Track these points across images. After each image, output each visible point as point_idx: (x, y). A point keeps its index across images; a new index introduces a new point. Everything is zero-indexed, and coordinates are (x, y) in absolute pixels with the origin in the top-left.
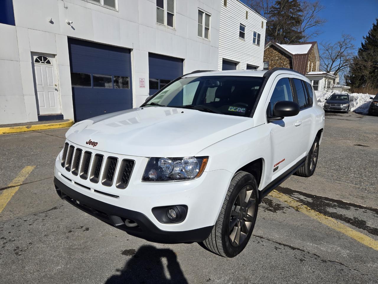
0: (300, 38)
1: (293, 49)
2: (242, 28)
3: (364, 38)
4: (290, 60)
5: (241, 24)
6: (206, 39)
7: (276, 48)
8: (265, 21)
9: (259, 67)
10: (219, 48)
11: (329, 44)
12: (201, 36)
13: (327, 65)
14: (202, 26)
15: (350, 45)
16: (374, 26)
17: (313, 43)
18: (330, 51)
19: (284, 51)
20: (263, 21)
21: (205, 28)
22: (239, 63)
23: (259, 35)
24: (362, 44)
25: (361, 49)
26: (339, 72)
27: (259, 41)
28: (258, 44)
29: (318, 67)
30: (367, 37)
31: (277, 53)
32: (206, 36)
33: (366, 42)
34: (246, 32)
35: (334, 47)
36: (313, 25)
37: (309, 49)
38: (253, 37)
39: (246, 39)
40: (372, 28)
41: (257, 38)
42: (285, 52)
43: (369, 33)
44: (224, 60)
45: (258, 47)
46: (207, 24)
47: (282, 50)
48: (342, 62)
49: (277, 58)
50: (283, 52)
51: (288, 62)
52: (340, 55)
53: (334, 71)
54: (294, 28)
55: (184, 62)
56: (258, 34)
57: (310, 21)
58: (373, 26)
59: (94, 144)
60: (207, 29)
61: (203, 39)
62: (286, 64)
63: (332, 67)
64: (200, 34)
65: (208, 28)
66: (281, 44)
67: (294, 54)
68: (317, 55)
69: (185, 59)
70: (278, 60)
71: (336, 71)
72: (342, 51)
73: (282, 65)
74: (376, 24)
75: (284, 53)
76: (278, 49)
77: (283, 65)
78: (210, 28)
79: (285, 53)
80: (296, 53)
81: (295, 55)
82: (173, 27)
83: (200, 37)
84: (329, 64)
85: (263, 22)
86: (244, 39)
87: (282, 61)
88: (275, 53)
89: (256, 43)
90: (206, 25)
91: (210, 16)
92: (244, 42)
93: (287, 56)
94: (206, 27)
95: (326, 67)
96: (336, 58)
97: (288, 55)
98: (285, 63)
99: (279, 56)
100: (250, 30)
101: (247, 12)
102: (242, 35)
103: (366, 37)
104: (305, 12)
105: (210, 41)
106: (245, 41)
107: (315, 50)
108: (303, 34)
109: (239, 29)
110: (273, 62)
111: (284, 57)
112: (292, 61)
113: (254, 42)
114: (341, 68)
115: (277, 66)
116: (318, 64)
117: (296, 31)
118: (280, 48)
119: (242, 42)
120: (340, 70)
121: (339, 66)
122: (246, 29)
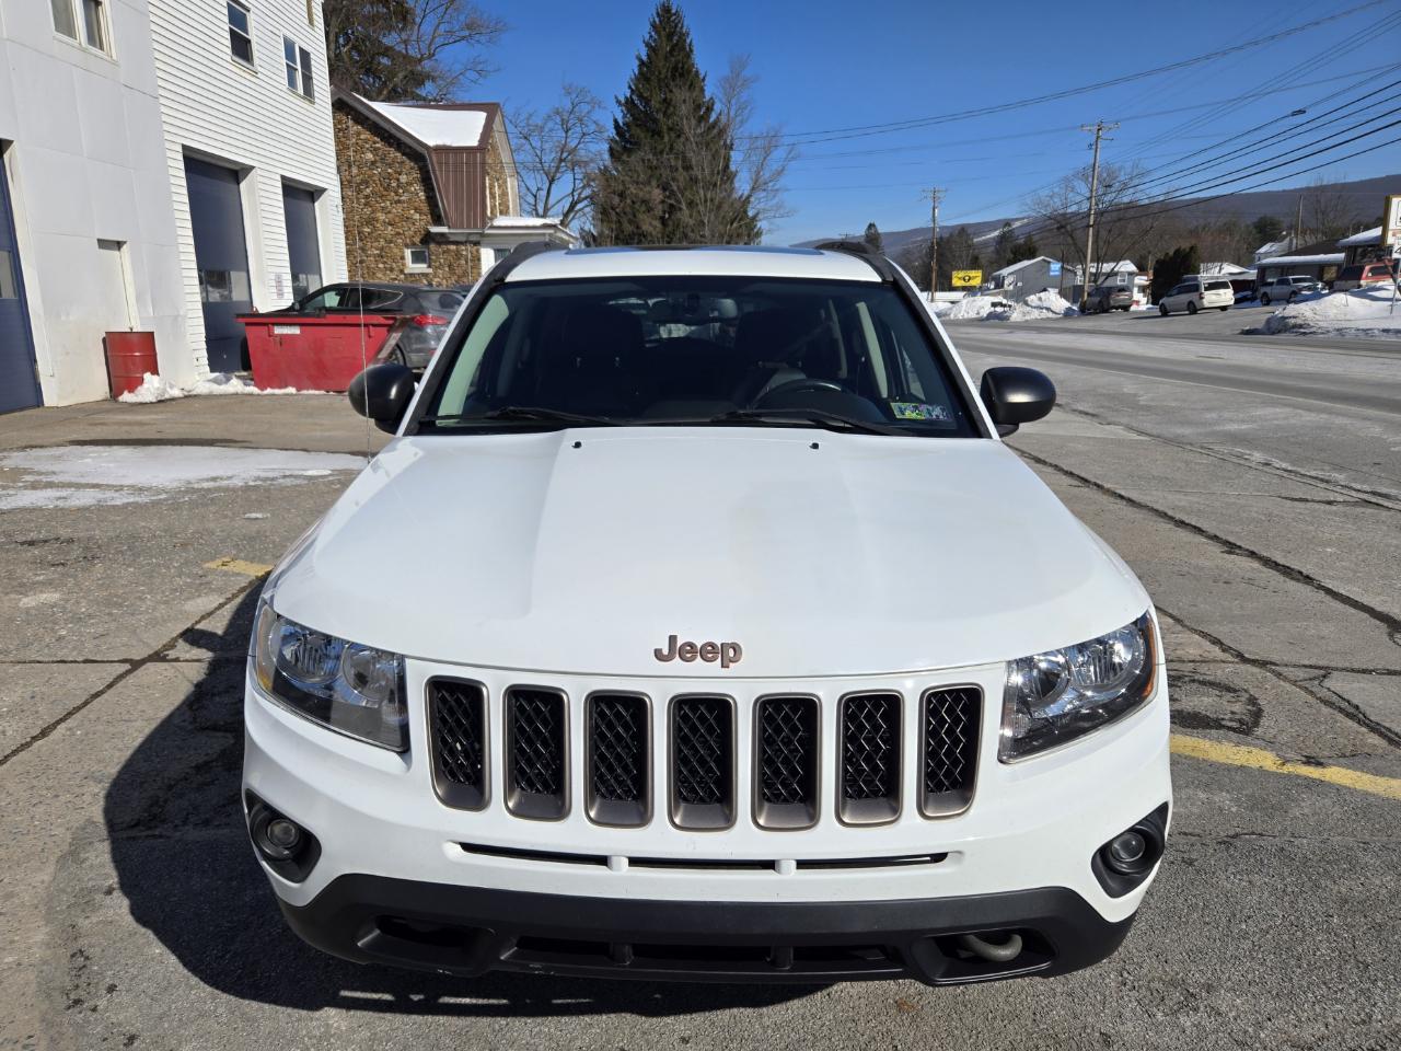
0: (419, 79)
1: (427, 126)
2: (238, 16)
3: (618, 102)
4: (420, 169)
6: (92, 50)
7: (362, 114)
9: (325, 190)
10: (162, 101)
11: (531, 115)
12: (69, 32)
15: (593, 127)
16: (642, 64)
17: (491, 109)
18: (536, 142)
19: (393, 131)
22: (248, 169)
24: (616, 121)
25: (613, 140)
26: (573, 218)
27: (308, 79)
28: (309, 92)
29: (514, 201)
30: (626, 98)
31: (366, 135)
32: (95, 37)
33: (624, 116)
34: (253, 35)
35: (547, 129)
36: (462, 38)
38: (284, 61)
39: (259, 68)
40: (637, 72)
41: (299, 67)
42: (399, 135)
43: (630, 87)
44: (188, 153)
45: (311, 108)
47: (387, 126)
48: (577, 182)
49: (370, 156)
51: (416, 175)
52: (567, 159)
54: (391, 40)
55: (5, 156)
56: (301, 48)
57: (447, 17)
58: (637, 63)
59: (725, 653)
60: (91, 4)
61: (84, 50)
62: (409, 184)
63: (552, 201)
64: (64, 23)
66: (371, 99)
67: (431, 143)
68: (505, 157)
69: (11, 142)
71: (566, 215)
72: (572, 144)
73: (394, 184)
74: (645, 58)
75: (392, 136)
79: (399, 140)
80: (440, 143)
81: (438, 149)
83: (65, 38)
85: (309, 2)
86: (250, 67)
87: (390, 170)
88: (359, 134)
89: (300, 90)
92: (254, 80)
93: (408, 150)
95: (532, 201)
96: (558, 169)
97: (409, 147)
98: (403, 179)
99: (376, 149)
100: (271, 28)
102: (241, 47)
103: (623, 101)
105: (115, 63)
106: (259, 75)
107: (498, 137)
108: (427, 65)
109: (226, 20)
111: (394, 154)
112: (428, 172)
113: (292, 82)
114: (576, 203)
115: (376, 189)
116: (512, 188)
117: (404, 51)
118: (372, 117)
119: (248, 77)
120: (577, 212)
121: (571, 199)
122: (251, 20)
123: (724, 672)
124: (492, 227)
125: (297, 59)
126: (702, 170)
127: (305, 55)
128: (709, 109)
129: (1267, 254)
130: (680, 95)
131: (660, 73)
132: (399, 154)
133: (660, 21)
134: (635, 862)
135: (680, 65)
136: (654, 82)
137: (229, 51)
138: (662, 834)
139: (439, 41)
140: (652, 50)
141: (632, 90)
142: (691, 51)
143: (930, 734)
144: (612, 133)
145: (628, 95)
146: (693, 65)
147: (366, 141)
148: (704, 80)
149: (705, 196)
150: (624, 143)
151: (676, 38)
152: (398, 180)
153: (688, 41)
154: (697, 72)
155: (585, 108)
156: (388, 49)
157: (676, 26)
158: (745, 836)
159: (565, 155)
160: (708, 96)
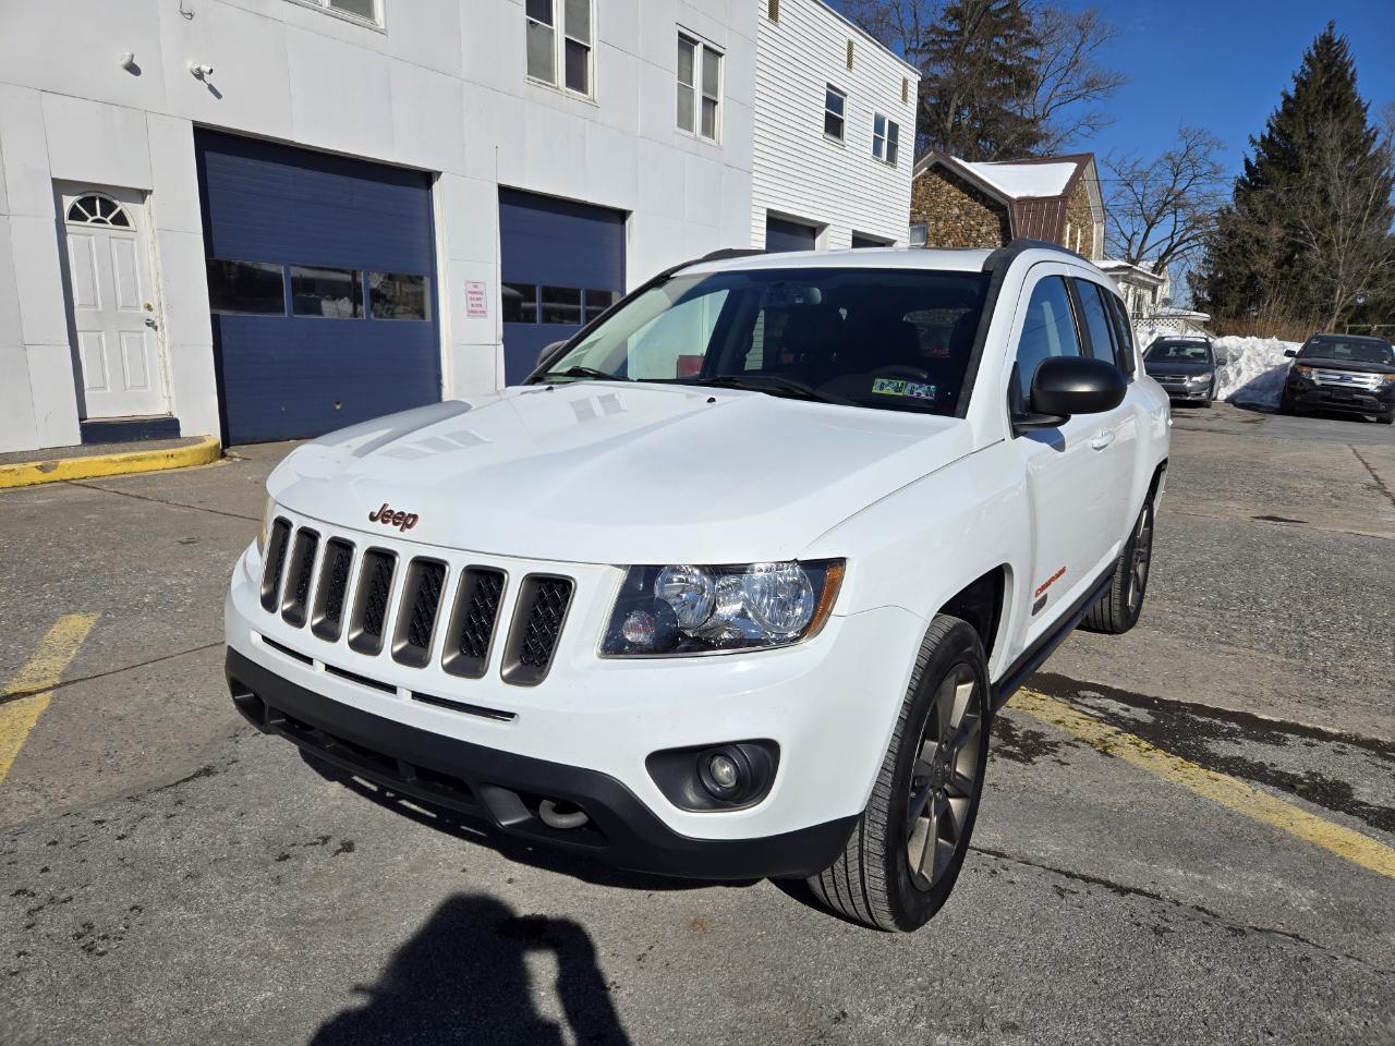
0: (1033, 139)
1: (1011, 180)
2: (835, 101)
3: (1253, 142)
4: (1001, 219)
5: (829, 85)
6: (706, 139)
7: (953, 173)
8: (914, 79)
9: (895, 241)
10: (755, 174)
12: (689, 127)
13: (1129, 235)
14: (691, 92)
15: (1206, 168)
16: (1288, 99)
17: (1082, 160)
18: (1139, 189)
19: (981, 187)
20: (908, 77)
21: (704, 98)
22: (823, 226)
23: (894, 128)
24: (1247, 162)
25: (1242, 181)
26: (1170, 261)
27: (893, 148)
28: (892, 158)
29: (1097, 245)
30: (1263, 138)
31: (956, 192)
32: (708, 128)
33: (1259, 155)
34: (847, 115)
35: (1152, 175)
36: (1079, 96)
37: (1067, 181)
38: (872, 134)
39: (848, 142)
40: (1280, 109)
41: (886, 138)
42: (986, 190)
43: (1269, 125)
44: (771, 215)
45: (892, 173)
46: (710, 85)
47: (975, 183)
48: (1179, 225)
49: (956, 211)
50: (974, 187)
51: (997, 225)
52: (1172, 202)
53: (1152, 258)
54: (1010, 106)
55: (627, 223)
56: (890, 122)
57: (1067, 79)
58: (1282, 99)
60: (710, 103)
61: (696, 139)
62: (989, 233)
63: (1148, 244)
64: (685, 121)
65: (713, 98)
66: (968, 160)
67: (1015, 195)
68: (1094, 201)
69: (631, 212)
70: (958, 217)
71: (1161, 258)
72: (1180, 187)
73: (974, 235)
74: (1292, 94)
75: (979, 192)
76: (959, 178)
77: (978, 236)
78: (720, 98)
79: (985, 194)
80: (1024, 195)
81: (1022, 201)
82: (585, 92)
83: (685, 132)
84: (1134, 234)
85: (905, 82)
86: (840, 142)
87: (972, 223)
88: (949, 192)
89: (884, 158)
90: (705, 88)
91: (721, 55)
92: (840, 152)
93: (992, 204)
94: (708, 96)
95: (1124, 244)
96: (1159, 213)
97: (995, 201)
98: (984, 229)
99: (963, 205)
100: (863, 107)
101: (850, 44)
102: (834, 126)
103: (1259, 140)
104: (1050, 49)
105: (720, 148)
106: (846, 148)
107: (1089, 186)
108: (1039, 125)
109: (824, 105)
110: (941, 224)
111: (979, 208)
112: (1008, 222)
113: (876, 152)
114: (1176, 246)
115: (958, 241)
116: (1098, 234)
117: (1019, 114)
118: (964, 176)
119: (836, 150)
120: (1175, 255)
121: (1169, 242)
122: (847, 104)
125: (885, 131)
126: (1345, 200)
128: (1370, 140)
130: (1330, 132)
132: (983, 208)
133: (1318, 54)
135: (1336, 96)
137: (822, 131)
139: (1054, 102)
140: (1302, 84)
141: (1272, 128)
142: (1353, 80)
144: (1241, 171)
145: (1266, 134)
146: (1354, 96)
147: (955, 198)
148: (1366, 109)
149: (1344, 233)
150: (1253, 181)
152: (979, 231)
153: (1351, 70)
154: (1359, 101)
155: (1200, 151)
156: (1007, 115)
160: (1369, 125)
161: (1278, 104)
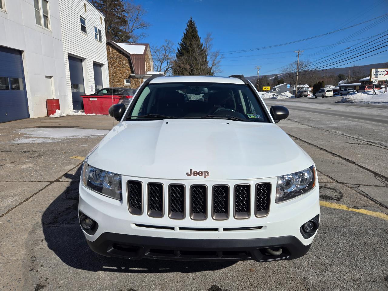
0: (129, 38)
1: (130, 49)
2: (83, 21)
3: (179, 44)
4: (128, 60)
5: (81, 16)
6: (46, 28)
7: (113, 46)
8: (103, 18)
9: (104, 64)
10: (63, 41)
11: (156, 47)
12: (40, 24)
14: (39, 13)
15: (172, 50)
16: (185, 34)
17: (147, 45)
18: (158, 54)
19: (122, 50)
20: (101, 17)
21: (44, 15)
22: (84, 59)
24: (178, 49)
25: (177, 53)
26: (167, 72)
27: (100, 37)
28: (100, 40)
29: (152, 68)
30: (181, 43)
31: (115, 51)
32: (46, 25)
33: (180, 47)
34: (87, 26)
35: (161, 50)
37: (144, 50)
38: (94, 32)
39: (88, 34)
40: (183, 37)
41: (98, 34)
42: (123, 51)
43: (182, 40)
44: (70, 55)
45: (101, 44)
46: (45, 11)
47: (120, 49)
48: (168, 63)
49: (116, 56)
50: (120, 50)
51: (127, 61)
52: (166, 58)
54: (121, 28)
55: (22, 55)
56: (98, 30)
57: (136, 22)
58: (184, 34)
59: (205, 174)
60: (46, 17)
61: (43, 29)
62: (126, 63)
63: (162, 68)
64: (38, 22)
66: (116, 42)
67: (131, 53)
68: (150, 57)
69: (24, 51)
71: (165, 72)
72: (167, 54)
73: (122, 63)
74: (185, 33)
78: (49, 16)
79: (123, 52)
80: (134, 53)
81: (133, 55)
82: (2, 8)
83: (39, 26)
84: (158, 65)
85: (101, 18)
86: (86, 34)
87: (121, 60)
88: (113, 51)
89: (98, 40)
90: (44, 12)
91: (48, 2)
92: (86, 37)
93: (125, 55)
94: (45, 15)
95: (157, 68)
98: (124, 62)
99: (117, 55)
100: (91, 24)
101: (85, 4)
102: (84, 29)
103: (180, 44)
104: (130, 14)
105: (51, 32)
106: (88, 36)
107: (148, 52)
108: (131, 34)
109: (80, 22)
110: (112, 60)
111: (122, 56)
112: (130, 60)
113: (96, 38)
114: (168, 69)
115: (117, 65)
116: (152, 65)
117: (125, 31)
118: (116, 46)
119: (85, 36)
120: (168, 71)
121: (166, 68)
122: (86, 22)
123: (205, 179)
124: (147, 74)
125: (98, 33)
126: (200, 61)
127: (100, 31)
128: (202, 46)
129: (341, 83)
130: (194, 42)
131: (189, 37)
132: (123, 56)
133: (189, 24)
134: (181, 229)
135: (194, 35)
136: (188, 39)
137: (80, 30)
138: (188, 221)
139: (134, 28)
140: (187, 31)
141: (182, 41)
142: (197, 31)
143: (258, 195)
144: (177, 51)
145: (181, 42)
146: (197, 35)
147: (115, 52)
148: (200, 39)
149: (200, 67)
150: (180, 54)
151: (193, 28)
152: (123, 62)
153: (196, 29)
154: (198, 37)
155: (170, 45)
156: (121, 30)
157: (193, 25)
158: (210, 222)
159: (165, 57)
160: (201, 43)
161: (183, 35)
